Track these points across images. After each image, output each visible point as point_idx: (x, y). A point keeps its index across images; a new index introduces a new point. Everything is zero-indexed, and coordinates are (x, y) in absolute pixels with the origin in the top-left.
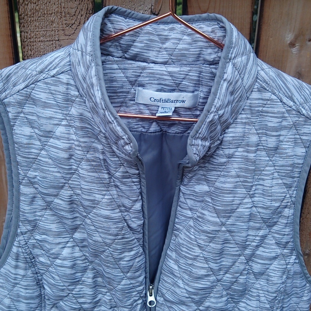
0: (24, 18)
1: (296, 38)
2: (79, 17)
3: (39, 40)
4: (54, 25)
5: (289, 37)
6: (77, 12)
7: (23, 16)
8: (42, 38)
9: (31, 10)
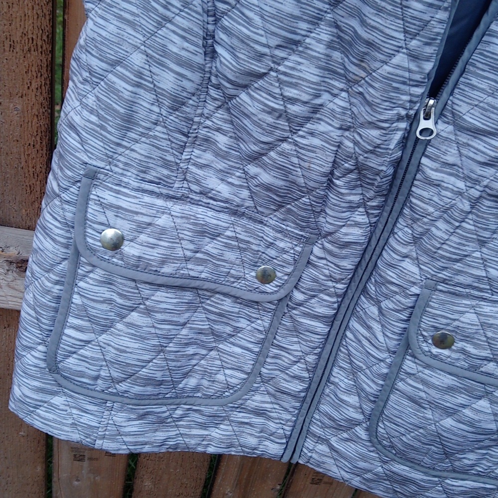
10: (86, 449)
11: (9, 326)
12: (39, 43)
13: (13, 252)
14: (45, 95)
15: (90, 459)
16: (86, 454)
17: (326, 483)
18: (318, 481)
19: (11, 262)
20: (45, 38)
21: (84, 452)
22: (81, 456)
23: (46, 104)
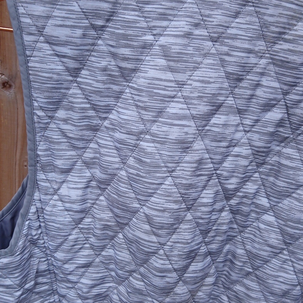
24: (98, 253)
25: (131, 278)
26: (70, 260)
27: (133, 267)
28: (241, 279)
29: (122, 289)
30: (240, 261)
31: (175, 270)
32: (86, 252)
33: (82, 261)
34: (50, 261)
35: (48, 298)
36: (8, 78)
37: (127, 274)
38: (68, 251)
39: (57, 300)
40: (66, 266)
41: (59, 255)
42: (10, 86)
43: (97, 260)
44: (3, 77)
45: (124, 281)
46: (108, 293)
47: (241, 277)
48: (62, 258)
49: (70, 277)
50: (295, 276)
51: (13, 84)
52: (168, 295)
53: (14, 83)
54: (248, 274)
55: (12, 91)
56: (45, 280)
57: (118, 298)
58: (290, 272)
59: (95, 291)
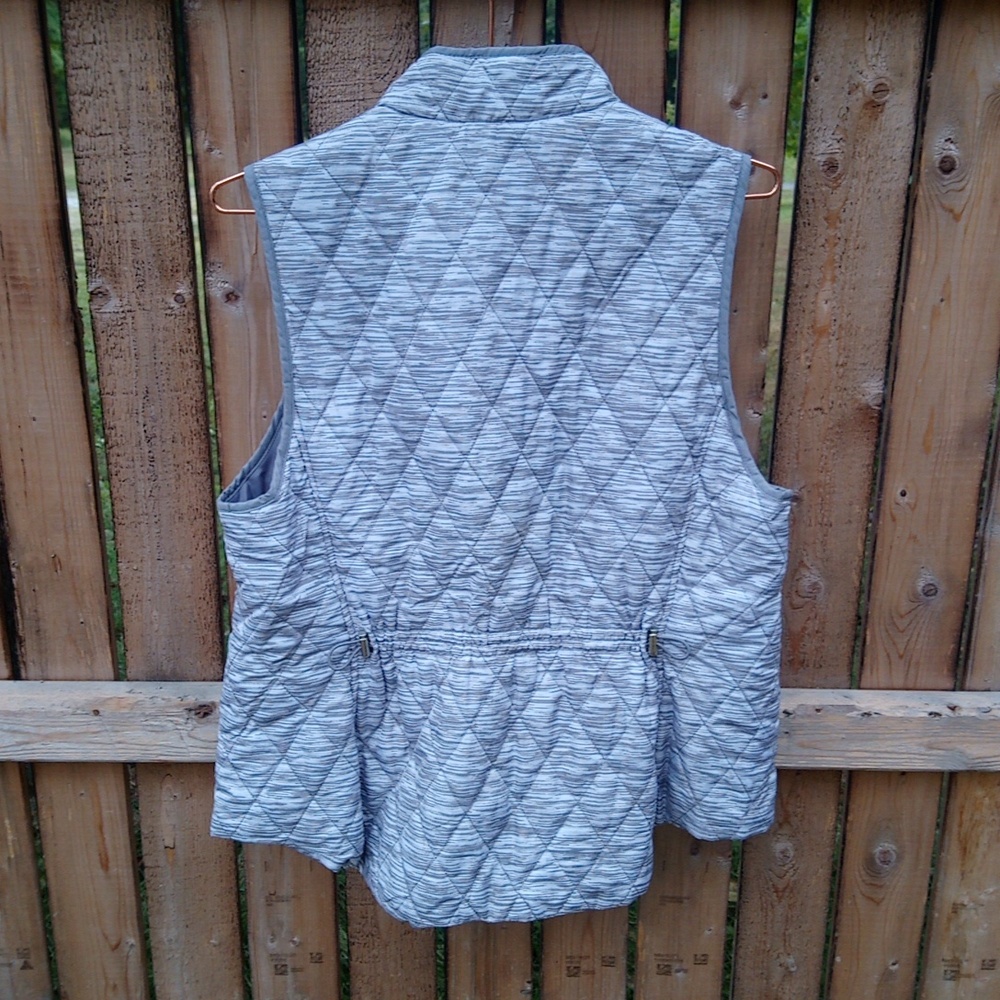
0: (313, 66)
1: (741, 93)
2: (395, 63)
3: (334, 99)
4: (358, 77)
5: (729, 92)
6: (393, 56)
7: (312, 63)
8: (339, 97)
9: (324, 55)
10: (286, 955)
11: (191, 795)
12: (203, 512)
13: (191, 700)
14: (211, 553)
15: (294, 970)
16: (289, 962)
17: (587, 972)
18: (575, 971)
19: (190, 710)
20: (207, 507)
21: (285, 960)
22: (283, 966)
23: (212, 559)
24: (386, 497)
25: (434, 520)
26: (351, 508)
27: (434, 503)
28: (586, 511)
29: (425, 542)
30: (579, 484)
31: (488, 489)
32: (371, 497)
33: (366, 509)
34: (323, 520)
35: (324, 579)
36: (234, 286)
37: (429, 515)
38: (347, 496)
39: (338, 582)
40: (346, 519)
41: (336, 504)
42: (237, 297)
43: (387, 507)
44: (226, 285)
45: (425, 529)
46: (407, 557)
47: (585, 508)
48: (340, 508)
49: (352, 536)
50: (651, 487)
51: (240, 294)
52: (484, 528)
53: (242, 291)
54: (593, 500)
55: (240, 303)
56: (318, 551)
57: (421, 559)
58: (643, 482)
59: (390, 553)
